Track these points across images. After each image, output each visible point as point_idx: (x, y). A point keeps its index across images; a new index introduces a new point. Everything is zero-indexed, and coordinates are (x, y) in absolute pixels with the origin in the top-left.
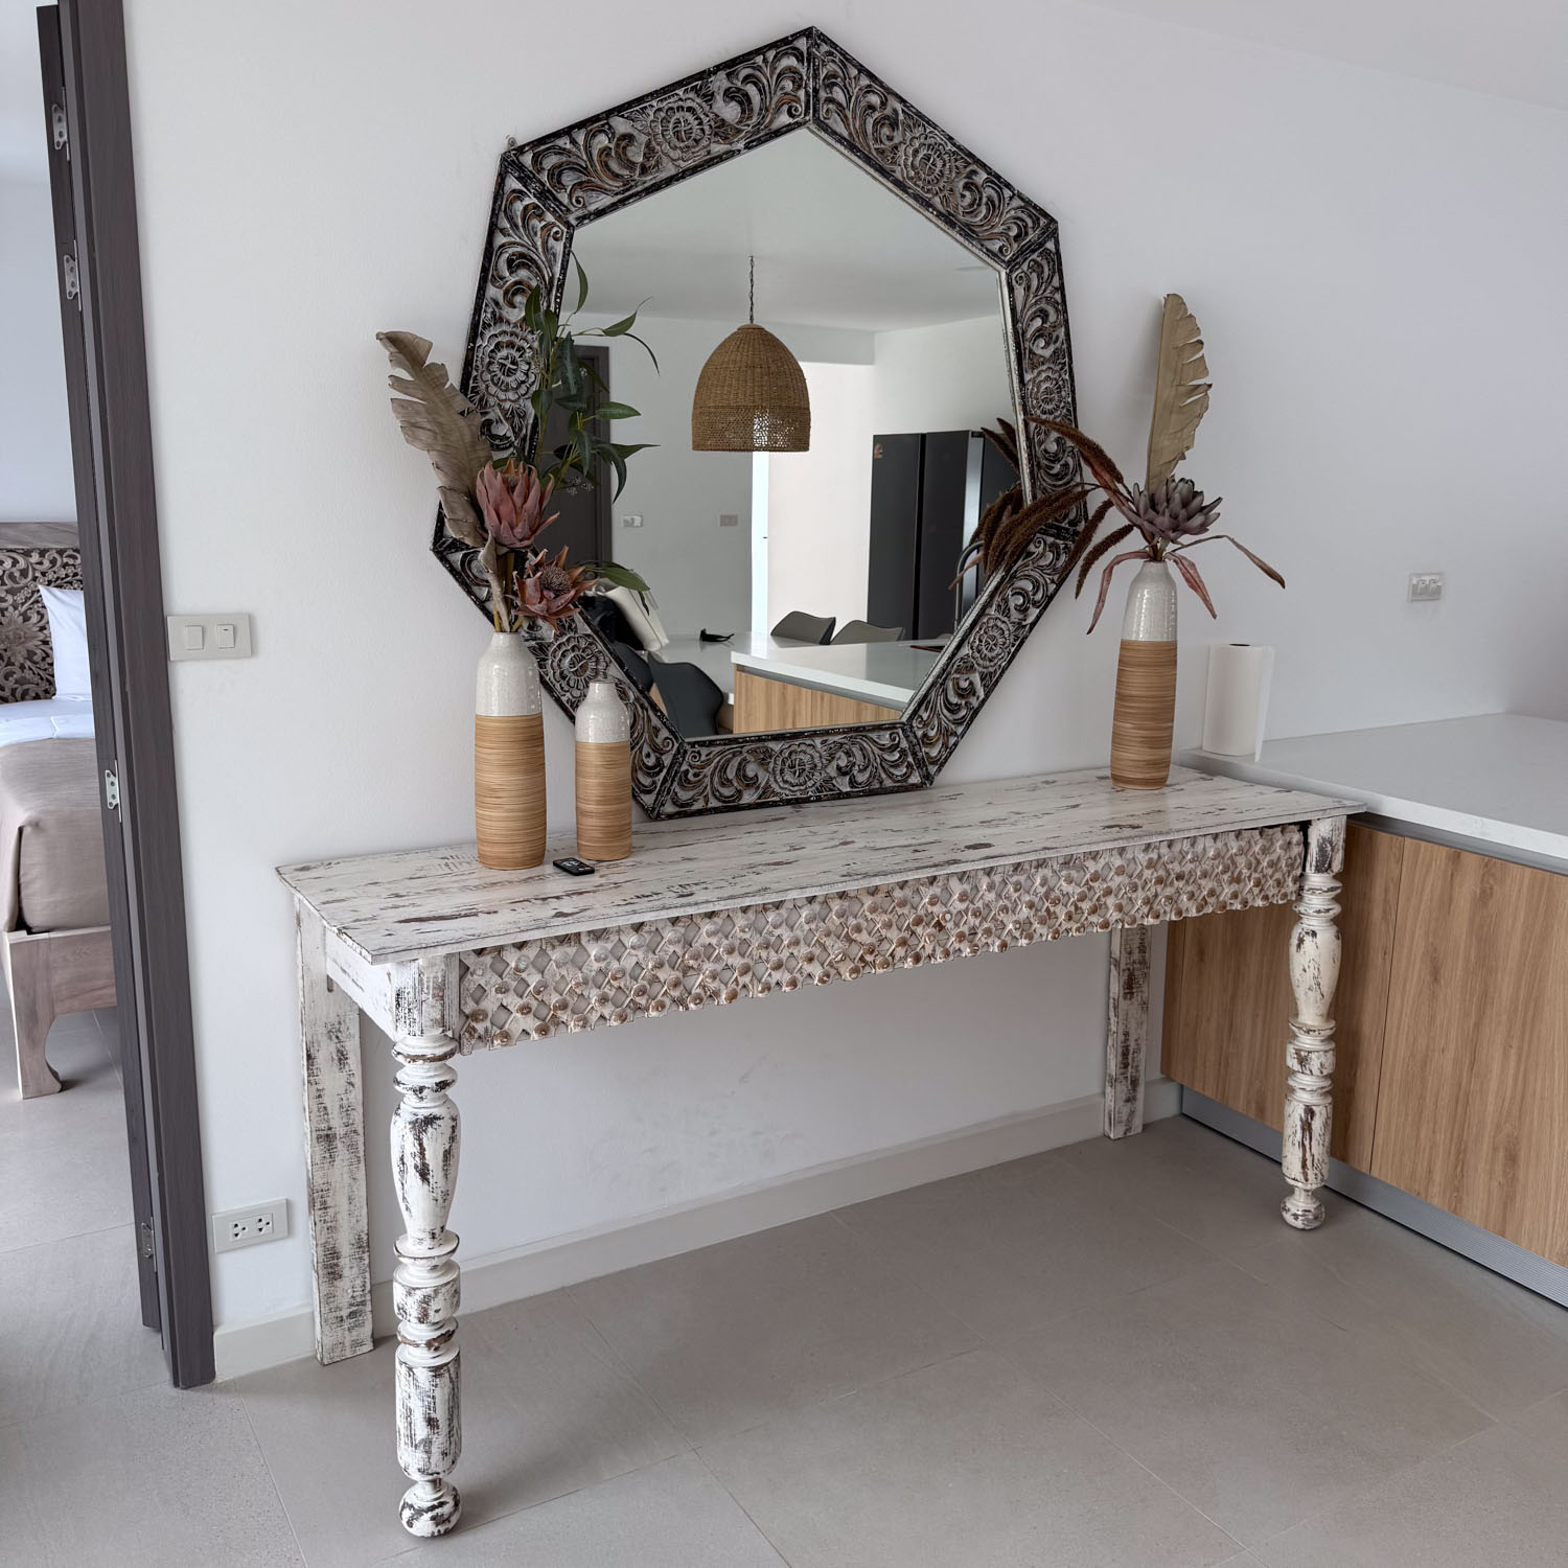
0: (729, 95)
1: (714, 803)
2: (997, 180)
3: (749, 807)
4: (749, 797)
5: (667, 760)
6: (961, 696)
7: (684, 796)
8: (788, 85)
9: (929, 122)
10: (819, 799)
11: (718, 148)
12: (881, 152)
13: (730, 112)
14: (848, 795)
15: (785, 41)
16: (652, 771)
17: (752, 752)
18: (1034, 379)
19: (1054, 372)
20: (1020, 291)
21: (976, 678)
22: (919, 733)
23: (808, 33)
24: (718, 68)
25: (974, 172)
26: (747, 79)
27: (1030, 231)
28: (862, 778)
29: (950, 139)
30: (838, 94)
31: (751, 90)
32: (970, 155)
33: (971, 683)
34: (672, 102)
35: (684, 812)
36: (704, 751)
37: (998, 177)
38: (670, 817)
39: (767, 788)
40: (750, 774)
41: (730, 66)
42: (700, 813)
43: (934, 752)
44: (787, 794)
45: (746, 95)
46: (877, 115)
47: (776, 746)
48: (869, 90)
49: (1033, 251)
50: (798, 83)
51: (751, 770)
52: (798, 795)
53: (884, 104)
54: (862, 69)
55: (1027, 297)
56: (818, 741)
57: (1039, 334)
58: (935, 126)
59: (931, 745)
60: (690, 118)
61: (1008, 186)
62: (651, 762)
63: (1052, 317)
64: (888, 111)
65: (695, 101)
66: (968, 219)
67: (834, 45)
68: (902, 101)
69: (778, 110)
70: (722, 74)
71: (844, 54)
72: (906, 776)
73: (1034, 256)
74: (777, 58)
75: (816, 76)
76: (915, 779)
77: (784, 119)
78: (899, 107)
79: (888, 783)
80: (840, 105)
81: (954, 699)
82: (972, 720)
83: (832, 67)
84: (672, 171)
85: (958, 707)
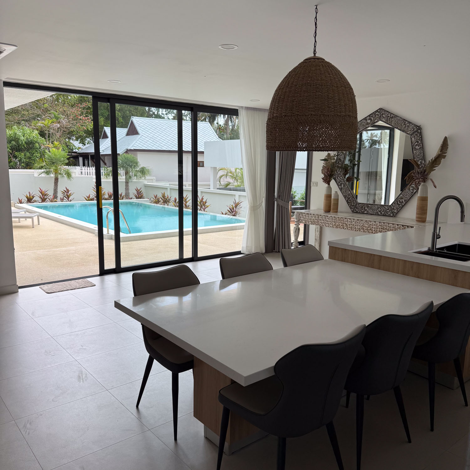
0: (369, 119)
1: (361, 212)
2: (410, 123)
3: (365, 214)
4: (365, 212)
5: (355, 205)
6: (400, 203)
7: (357, 210)
8: (377, 116)
9: (397, 116)
10: (375, 215)
11: (367, 126)
12: (390, 122)
13: (369, 121)
14: (380, 215)
15: (376, 111)
16: (353, 206)
17: (366, 206)
18: (415, 153)
19: (420, 151)
20: (413, 139)
21: (403, 200)
22: (393, 208)
23: (379, 109)
24: (368, 116)
25: (406, 122)
26: (371, 117)
27: (415, 129)
28: (383, 213)
29: (401, 118)
30: (384, 116)
31: (372, 118)
32: (404, 120)
33: (402, 201)
34: (362, 122)
35: (357, 212)
36: (360, 205)
37: (409, 122)
38: (355, 212)
39: (368, 211)
40: (366, 209)
41: (369, 116)
42: (359, 213)
43: (395, 211)
44: (371, 213)
45: (371, 119)
46: (389, 117)
47: (370, 206)
48: (388, 114)
49: (415, 132)
50: (378, 116)
51: (366, 208)
52: (372, 213)
53: (391, 115)
54: (387, 112)
55: (414, 139)
56: (376, 206)
57: (417, 145)
58: (399, 117)
59: (395, 210)
60: (364, 123)
61: (411, 123)
62: (353, 205)
63: (420, 142)
64: (391, 116)
65: (364, 121)
66: (404, 129)
67: (383, 109)
68: (393, 114)
69: (375, 120)
70: (368, 117)
71: (385, 110)
72: (390, 214)
73: (416, 133)
74: (376, 113)
75: (380, 114)
76: (392, 215)
77: (376, 121)
78: (393, 115)
79: (387, 215)
80: (384, 117)
81: (399, 203)
82: (402, 207)
83: (383, 112)
84: (361, 130)
85: (400, 205)
